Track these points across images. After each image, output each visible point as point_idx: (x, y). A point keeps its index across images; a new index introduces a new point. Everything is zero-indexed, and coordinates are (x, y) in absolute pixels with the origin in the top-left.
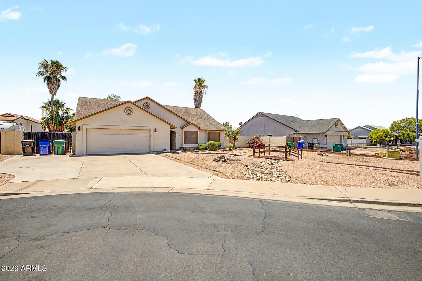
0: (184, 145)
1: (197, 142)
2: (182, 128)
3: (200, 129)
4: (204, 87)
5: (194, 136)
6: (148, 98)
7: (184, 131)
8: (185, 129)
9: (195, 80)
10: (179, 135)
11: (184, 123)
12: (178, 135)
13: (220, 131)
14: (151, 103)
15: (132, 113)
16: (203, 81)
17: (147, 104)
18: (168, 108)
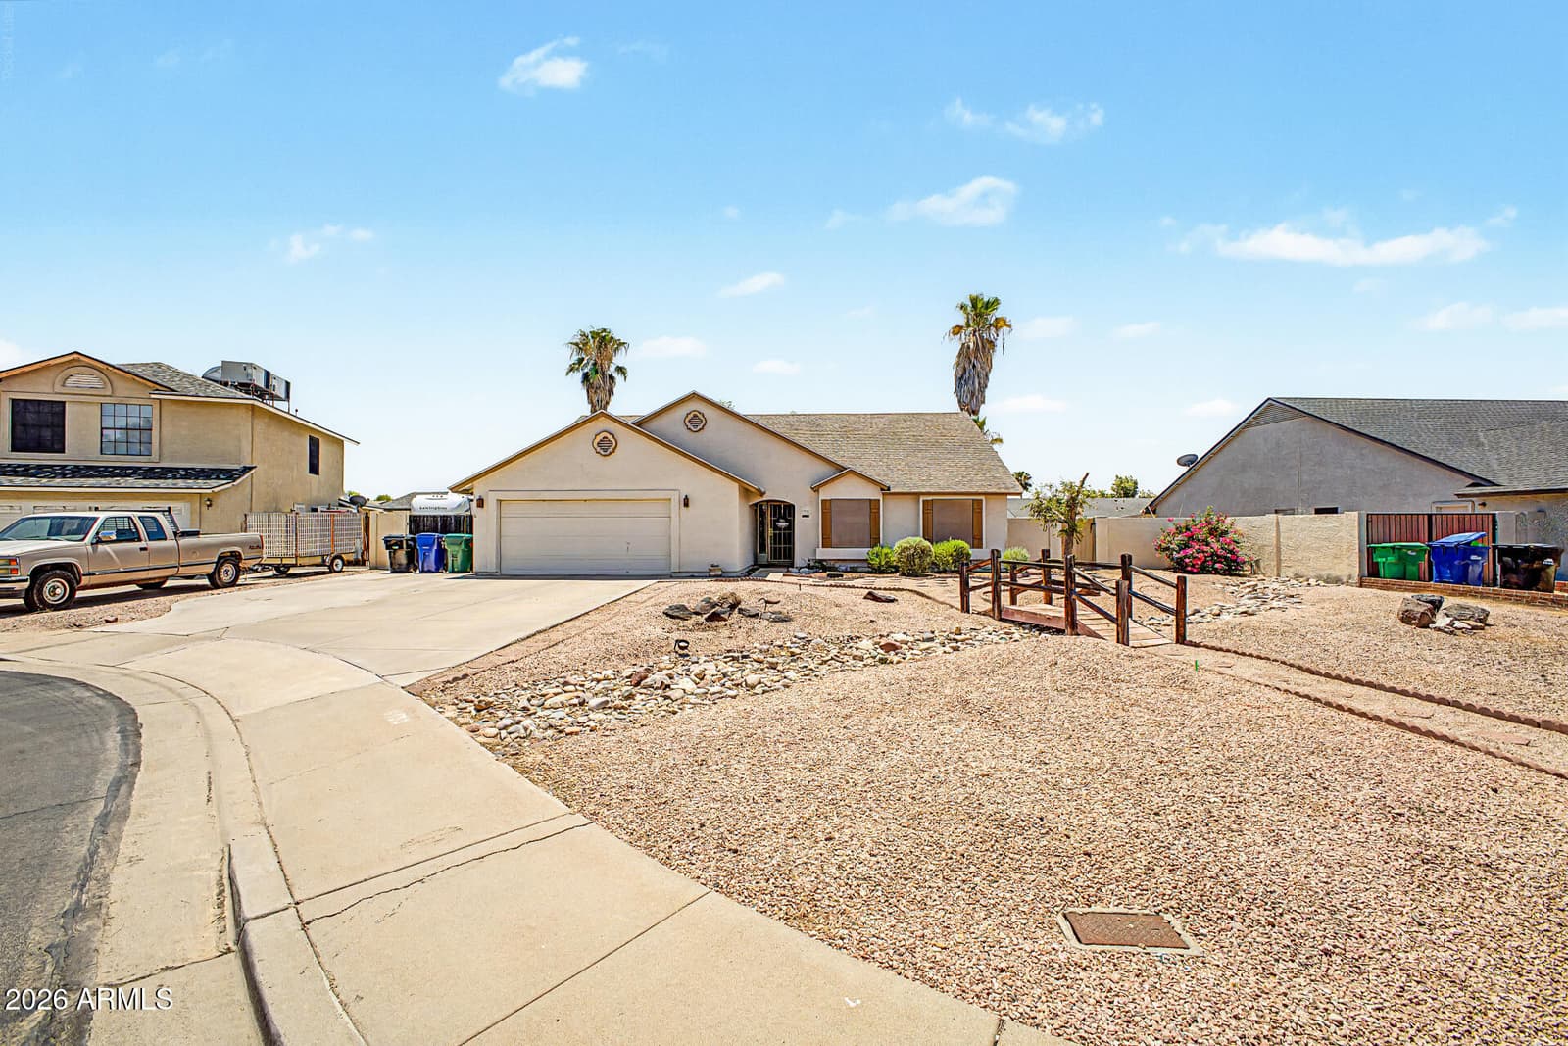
0: (823, 553)
1: (875, 541)
2: (816, 490)
3: (885, 490)
4: (999, 324)
5: (864, 519)
6: (694, 396)
7: (822, 501)
8: (826, 494)
9: (963, 307)
10: (807, 516)
11: (821, 469)
12: (804, 516)
13: (983, 497)
14: (709, 412)
15: (614, 450)
16: (992, 304)
17: (695, 416)
18: (764, 423)
